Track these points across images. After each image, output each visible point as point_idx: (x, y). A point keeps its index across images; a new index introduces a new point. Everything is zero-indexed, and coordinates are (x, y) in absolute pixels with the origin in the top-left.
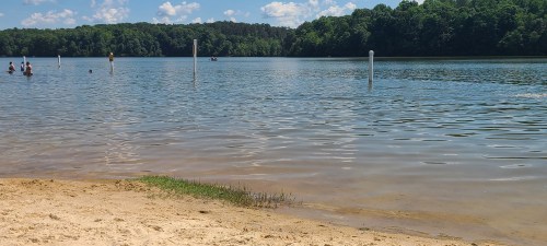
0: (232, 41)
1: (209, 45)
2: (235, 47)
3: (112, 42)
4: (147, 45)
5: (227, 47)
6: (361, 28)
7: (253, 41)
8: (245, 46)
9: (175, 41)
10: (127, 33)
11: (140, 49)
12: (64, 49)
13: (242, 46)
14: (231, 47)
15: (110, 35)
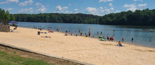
0: (83, 19)
1: (76, 20)
2: (84, 21)
3: (49, 18)
4: (59, 20)
5: (82, 21)
6: (124, 17)
7: (88, 19)
8: (86, 20)
9: (66, 19)
10: (54, 16)
11: (57, 20)
12: (36, 20)
13: (86, 21)
14: (83, 21)
15: (49, 17)
